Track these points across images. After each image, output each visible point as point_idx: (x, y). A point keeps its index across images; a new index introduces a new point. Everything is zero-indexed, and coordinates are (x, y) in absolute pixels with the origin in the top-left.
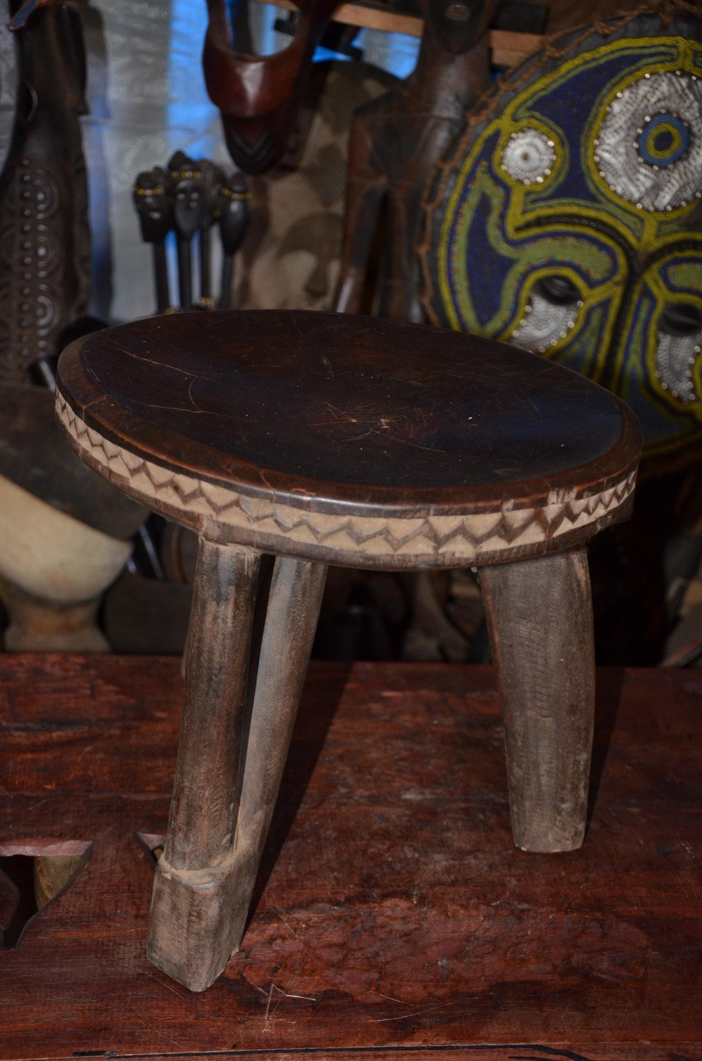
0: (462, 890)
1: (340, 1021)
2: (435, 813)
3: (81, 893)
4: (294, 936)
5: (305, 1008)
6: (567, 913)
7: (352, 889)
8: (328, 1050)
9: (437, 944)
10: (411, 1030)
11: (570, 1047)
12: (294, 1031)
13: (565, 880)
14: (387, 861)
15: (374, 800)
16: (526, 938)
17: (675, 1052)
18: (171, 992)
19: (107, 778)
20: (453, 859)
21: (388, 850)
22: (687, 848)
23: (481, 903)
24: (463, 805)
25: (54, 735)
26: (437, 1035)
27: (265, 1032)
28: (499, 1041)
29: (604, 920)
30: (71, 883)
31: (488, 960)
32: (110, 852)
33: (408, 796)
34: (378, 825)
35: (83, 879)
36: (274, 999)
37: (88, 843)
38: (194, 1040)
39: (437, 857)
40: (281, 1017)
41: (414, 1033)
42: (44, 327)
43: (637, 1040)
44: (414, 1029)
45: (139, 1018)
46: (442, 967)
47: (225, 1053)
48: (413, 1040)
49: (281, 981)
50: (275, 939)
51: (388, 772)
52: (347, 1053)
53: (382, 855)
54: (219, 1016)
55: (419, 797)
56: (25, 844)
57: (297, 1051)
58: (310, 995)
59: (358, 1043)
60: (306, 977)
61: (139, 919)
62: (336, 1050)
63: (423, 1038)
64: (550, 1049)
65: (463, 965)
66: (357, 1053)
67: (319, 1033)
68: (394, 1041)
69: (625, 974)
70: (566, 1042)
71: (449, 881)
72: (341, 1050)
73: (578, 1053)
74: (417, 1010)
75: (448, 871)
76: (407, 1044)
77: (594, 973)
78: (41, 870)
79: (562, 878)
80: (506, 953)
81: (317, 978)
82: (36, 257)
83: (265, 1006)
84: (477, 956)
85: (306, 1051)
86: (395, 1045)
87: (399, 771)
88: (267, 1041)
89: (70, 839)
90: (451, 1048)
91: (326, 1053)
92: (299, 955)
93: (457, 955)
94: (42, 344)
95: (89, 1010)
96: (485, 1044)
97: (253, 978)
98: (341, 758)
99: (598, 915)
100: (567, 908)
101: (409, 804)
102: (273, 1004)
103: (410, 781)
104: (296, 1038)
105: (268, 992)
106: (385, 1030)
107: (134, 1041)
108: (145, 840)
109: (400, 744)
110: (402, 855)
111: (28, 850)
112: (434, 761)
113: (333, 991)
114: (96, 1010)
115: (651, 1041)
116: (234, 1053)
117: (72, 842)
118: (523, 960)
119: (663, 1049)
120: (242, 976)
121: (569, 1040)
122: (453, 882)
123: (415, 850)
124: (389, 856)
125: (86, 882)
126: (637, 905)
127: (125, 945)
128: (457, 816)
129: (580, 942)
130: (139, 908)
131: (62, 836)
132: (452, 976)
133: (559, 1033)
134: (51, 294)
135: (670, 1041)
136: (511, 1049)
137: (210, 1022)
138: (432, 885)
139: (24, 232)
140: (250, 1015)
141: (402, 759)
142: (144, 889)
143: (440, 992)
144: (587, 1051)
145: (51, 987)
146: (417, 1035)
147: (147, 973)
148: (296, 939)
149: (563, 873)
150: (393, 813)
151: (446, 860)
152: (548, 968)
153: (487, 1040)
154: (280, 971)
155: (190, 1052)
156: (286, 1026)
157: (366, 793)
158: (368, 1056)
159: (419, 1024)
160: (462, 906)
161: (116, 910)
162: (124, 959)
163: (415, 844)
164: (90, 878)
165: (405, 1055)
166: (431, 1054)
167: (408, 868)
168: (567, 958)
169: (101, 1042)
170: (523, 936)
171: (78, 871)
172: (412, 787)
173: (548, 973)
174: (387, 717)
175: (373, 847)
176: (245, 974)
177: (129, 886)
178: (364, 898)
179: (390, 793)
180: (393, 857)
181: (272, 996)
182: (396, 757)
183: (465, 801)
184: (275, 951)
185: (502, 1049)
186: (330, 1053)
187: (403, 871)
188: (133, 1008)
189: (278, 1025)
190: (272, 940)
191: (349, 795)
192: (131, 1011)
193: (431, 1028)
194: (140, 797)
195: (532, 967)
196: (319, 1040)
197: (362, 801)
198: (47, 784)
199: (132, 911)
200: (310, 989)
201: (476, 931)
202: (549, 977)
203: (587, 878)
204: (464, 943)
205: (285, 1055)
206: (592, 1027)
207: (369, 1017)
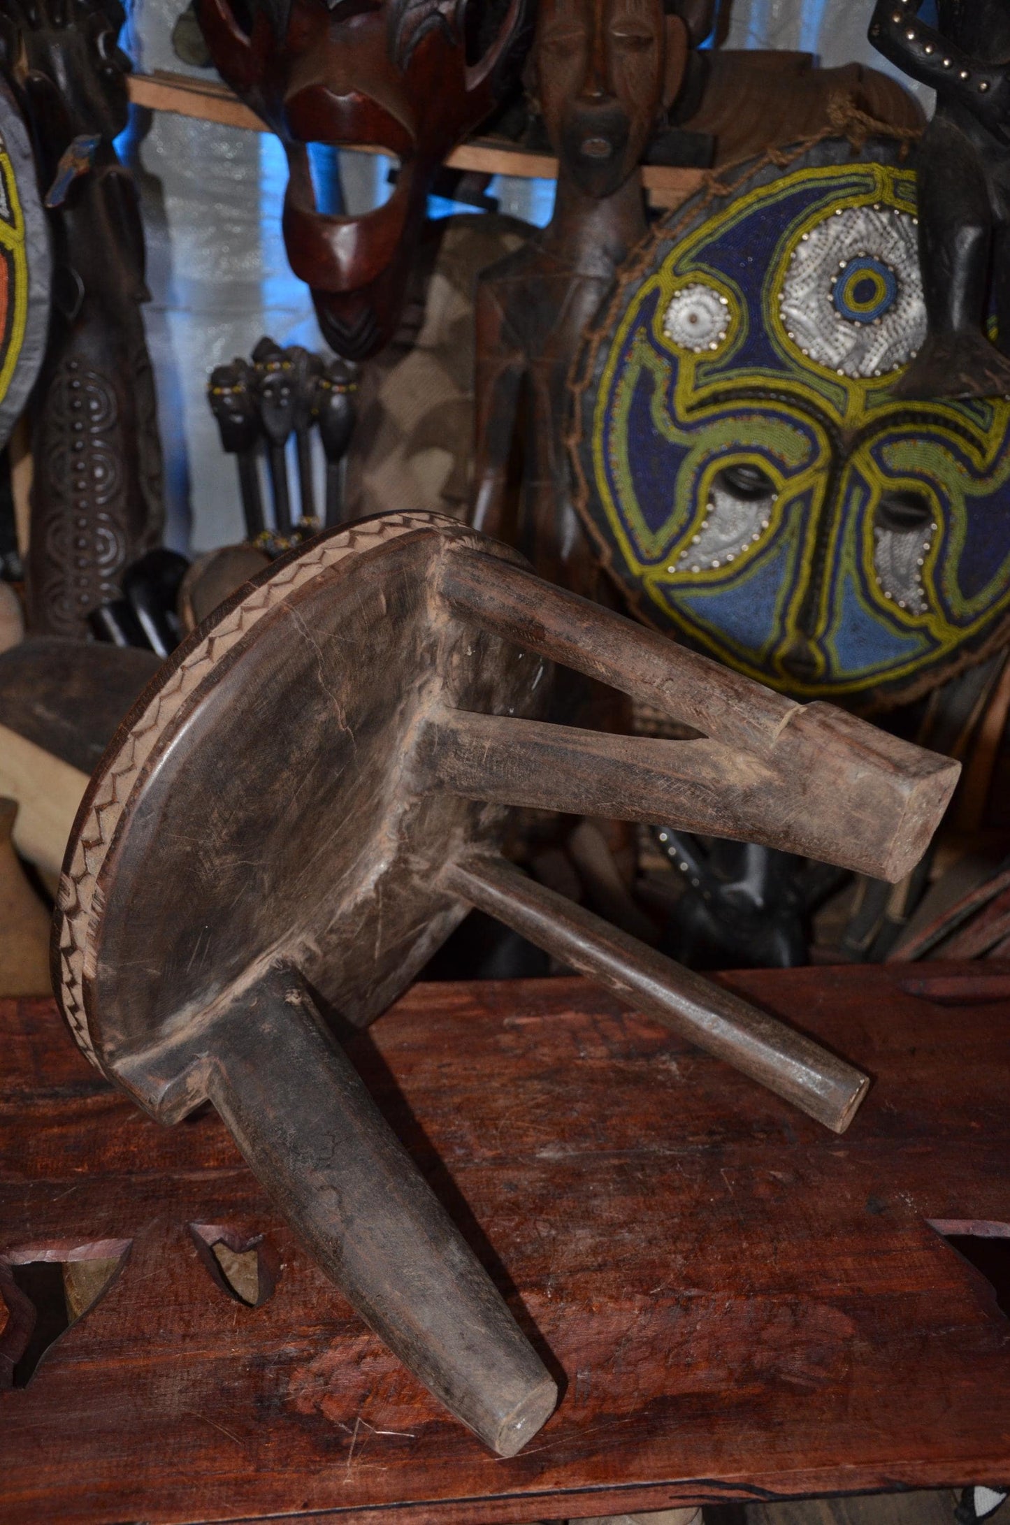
0: (611, 1275)
1: (446, 1463)
2: (579, 1175)
3: (114, 1310)
5: (401, 1447)
6: (748, 1298)
8: (429, 1504)
9: (577, 1350)
10: (540, 1470)
11: (750, 1479)
12: (384, 1478)
13: (748, 1253)
14: (514, 1243)
15: (500, 1162)
16: (694, 1334)
17: (887, 1475)
18: (225, 1437)
19: (154, 1154)
20: (601, 1235)
21: (517, 1228)
22: (908, 1200)
23: (636, 1292)
24: (616, 1162)
25: (89, 1101)
26: (573, 1474)
27: (347, 1485)
28: (655, 1477)
29: (796, 1304)
30: (103, 1296)
31: (644, 1368)
32: (155, 1253)
33: (545, 1154)
34: (504, 1195)
35: (117, 1290)
36: (361, 1438)
37: (126, 1242)
38: (254, 1500)
39: (580, 1233)
40: (368, 1463)
41: (542, 1473)
42: (106, 565)
43: (837, 1464)
44: (542, 1468)
45: (182, 1473)
46: (583, 1381)
47: (294, 1516)
48: (541, 1483)
49: (369, 1414)
50: (364, 1357)
51: (519, 1123)
52: (454, 1505)
53: (508, 1236)
54: (287, 1465)
55: (559, 1155)
56: (46, 1248)
57: (389, 1508)
58: (407, 1430)
59: (469, 1492)
60: (403, 1406)
61: (188, 1340)
62: (440, 1503)
63: (554, 1480)
64: (724, 1483)
65: (610, 1377)
66: (468, 1505)
67: (418, 1480)
68: (516, 1486)
69: (823, 1374)
70: (744, 1474)
71: (595, 1264)
72: (446, 1502)
73: (760, 1486)
74: (548, 1443)
75: (594, 1251)
76: (533, 1489)
77: (783, 1377)
78: (69, 1280)
79: (742, 1251)
80: (667, 1357)
81: (417, 1406)
82: (93, 480)
83: (348, 1448)
84: (629, 1364)
85: (400, 1506)
86: (518, 1491)
87: (532, 1122)
88: (348, 1496)
89: (104, 1238)
90: (591, 1490)
91: (427, 1508)
92: (395, 1376)
93: (603, 1364)
94: (105, 586)
95: (118, 1466)
96: (636, 1482)
97: (333, 1411)
98: (458, 1109)
99: (790, 1298)
100: (749, 1291)
101: (545, 1165)
102: (357, 1445)
103: (547, 1134)
104: (386, 1489)
105: (353, 1429)
106: (505, 1472)
107: (173, 1506)
108: (200, 1233)
109: (537, 1085)
110: (534, 1234)
111: (48, 1256)
112: (579, 1106)
113: (437, 1422)
114: (126, 1466)
115: (855, 1463)
116: (305, 1515)
117: (106, 1241)
118: (689, 1365)
119: (872, 1474)
120: (319, 1409)
121: (748, 1469)
122: (600, 1266)
123: (552, 1226)
124: (517, 1236)
125: (121, 1295)
126: (841, 1281)
127: (168, 1376)
128: (607, 1177)
129: (765, 1335)
130: (188, 1324)
131: (93, 1235)
132: (595, 1393)
133: (735, 1461)
134: (114, 525)
135: (881, 1462)
136: (671, 1487)
137: (275, 1474)
138: (573, 1272)
139: (75, 450)
140: (328, 1461)
141: (538, 1106)
142: (196, 1299)
143: (579, 1415)
144: (772, 1483)
145: (69, 1438)
146: (547, 1476)
147: (194, 1412)
149: (745, 1245)
150: (525, 1178)
151: (593, 1237)
152: (722, 1373)
153: (639, 1477)
154: (369, 1400)
155: (247, 1516)
156: (374, 1474)
157: (489, 1154)
158: (483, 1507)
159: (550, 1461)
160: (611, 1297)
161: (159, 1329)
162: (165, 1395)
163: (552, 1218)
164: (126, 1289)
165: (532, 1503)
166: (566, 1501)
167: (541, 1251)
168: (747, 1359)
169: (131, 1510)
170: (690, 1333)
171: (114, 1279)
172: (549, 1142)
173: (722, 1380)
174: (519, 1052)
175: (497, 1225)
176: (323, 1407)
177: (176, 1295)
179: (521, 1152)
180: (522, 1236)
181: (358, 1434)
182: (531, 1103)
183: (618, 1156)
184: (363, 1373)
185: (659, 1488)
186: (432, 1507)
187: (535, 1255)
188: (176, 1460)
189: (364, 1474)
190: (360, 1357)
191: (468, 1157)
192: (171, 1464)
193: (566, 1465)
194: (197, 1176)
195: (702, 1374)
196: (417, 1490)
197: (484, 1164)
198: (78, 1167)
199: (178, 1329)
200: (407, 1423)
201: (627, 1330)
202: (723, 1386)
203: (776, 1249)
204: (613, 1347)
205: (373, 1513)
206: (779, 1450)
207: (483, 1454)
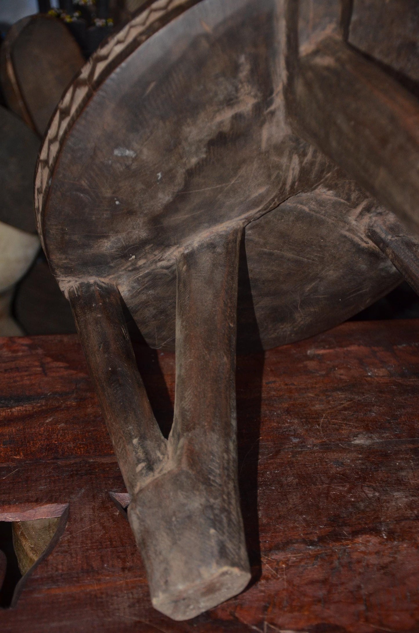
2: (386, 456)
3: (66, 552)
4: (277, 576)
7: (322, 529)
9: (414, 574)
14: (350, 501)
15: (326, 447)
19: (71, 445)
20: (413, 496)
21: (349, 491)
24: (411, 446)
30: (54, 544)
32: (87, 512)
33: (357, 442)
34: (335, 469)
35: (66, 539)
37: (64, 505)
39: (397, 494)
49: (273, 619)
50: (260, 580)
51: (334, 421)
53: (344, 497)
55: (368, 442)
56: (4, 511)
58: (304, 630)
60: (296, 614)
61: (127, 571)
71: (413, 515)
75: (410, 506)
81: (306, 613)
87: (344, 419)
97: (245, 618)
98: (288, 411)
101: (360, 449)
103: (356, 428)
105: (263, 630)
109: (341, 395)
110: (363, 495)
111: (7, 516)
112: (375, 409)
113: (324, 624)
117: (50, 505)
120: (234, 616)
123: (375, 490)
124: (351, 497)
125: (69, 541)
127: (117, 596)
128: (408, 456)
130: (124, 561)
131: (40, 501)
138: (398, 521)
141: (345, 409)
148: (278, 579)
150: (347, 458)
151: (406, 497)
154: (270, 609)
157: (318, 442)
161: (103, 564)
162: (119, 609)
163: (374, 485)
164: (73, 538)
167: (371, 507)
171: (60, 531)
172: (359, 434)
174: (323, 372)
175: (334, 489)
176: (237, 615)
177: (111, 541)
178: (336, 537)
179: (340, 440)
180: (355, 497)
182: (340, 407)
183: (413, 442)
184: (262, 591)
187: (368, 510)
190: (256, 581)
191: (302, 444)
194: (106, 460)
197: (315, 448)
198: (16, 455)
199: (118, 564)
200: (303, 624)
